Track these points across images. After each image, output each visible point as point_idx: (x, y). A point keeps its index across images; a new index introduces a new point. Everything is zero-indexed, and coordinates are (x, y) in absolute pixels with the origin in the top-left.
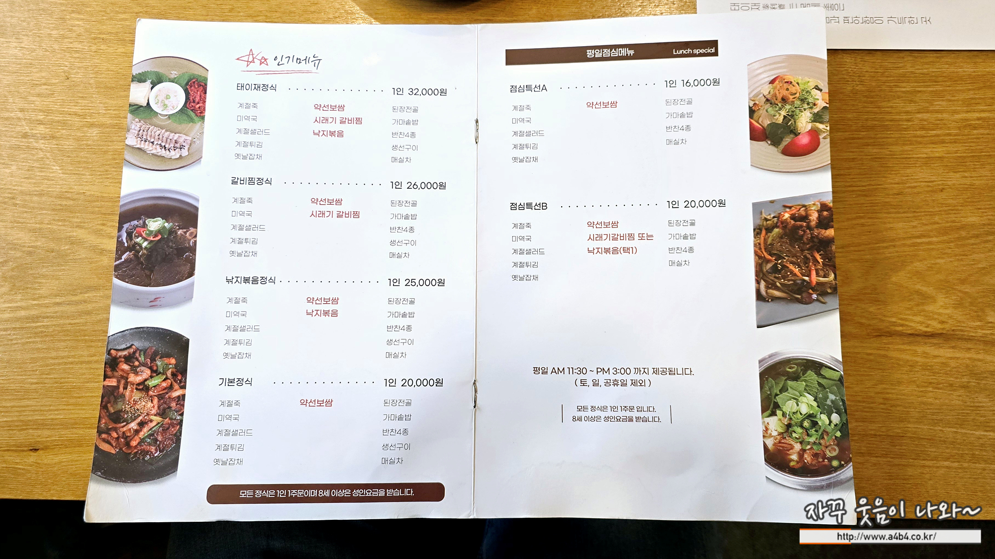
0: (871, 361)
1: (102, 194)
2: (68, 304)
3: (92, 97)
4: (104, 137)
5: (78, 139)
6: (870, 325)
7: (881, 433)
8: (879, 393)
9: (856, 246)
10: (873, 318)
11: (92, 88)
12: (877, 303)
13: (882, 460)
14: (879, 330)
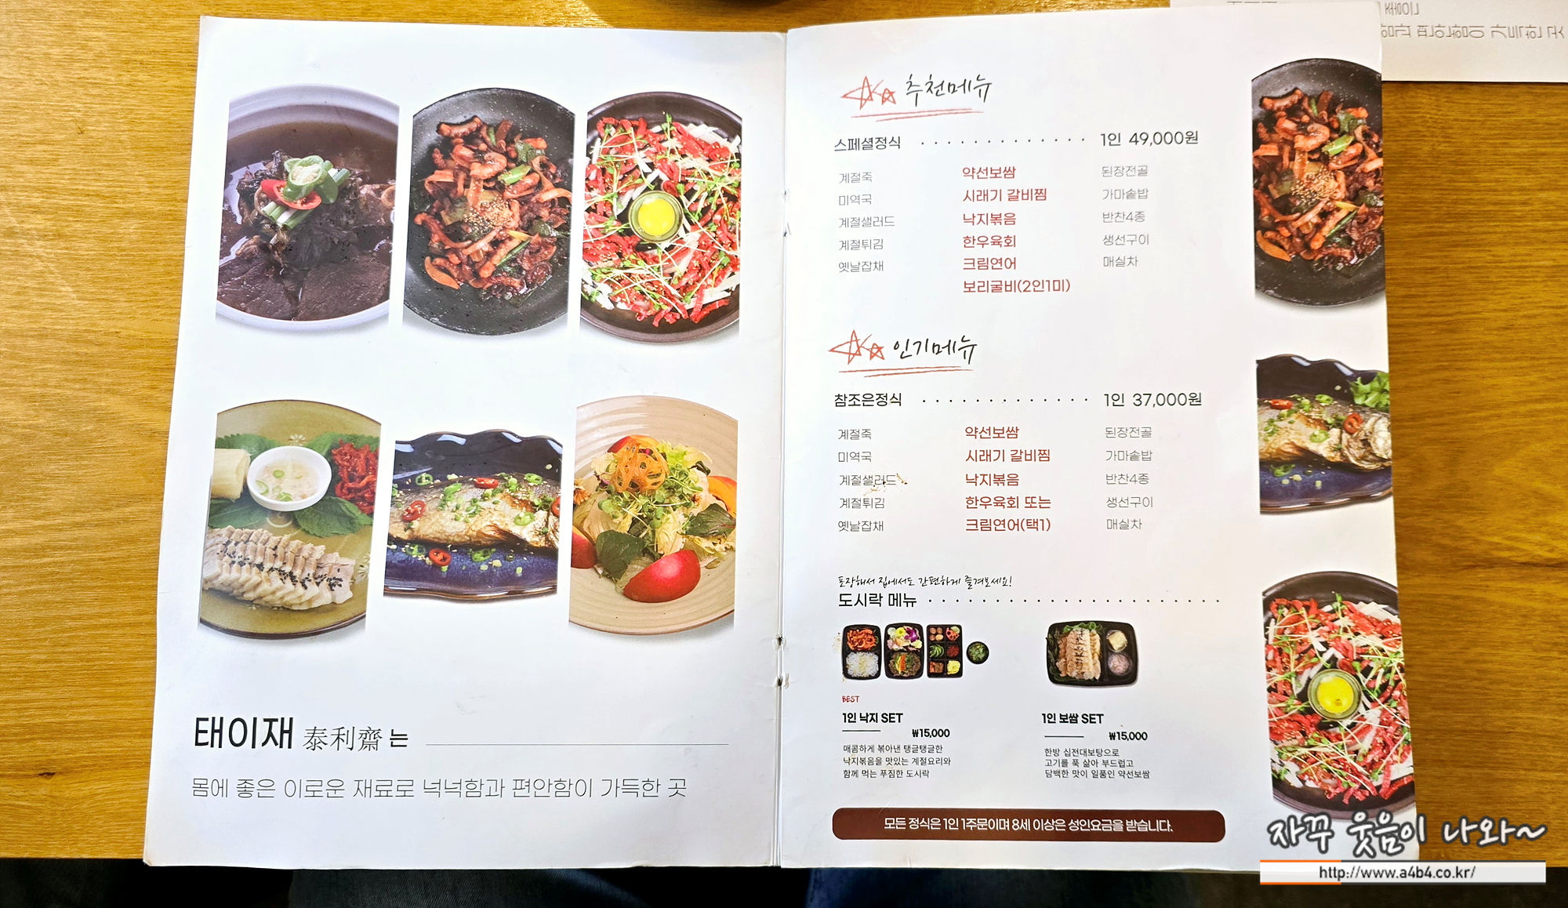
0: (1458, 608)
1: (148, 334)
2: (96, 525)
3: (126, 165)
4: (150, 235)
5: (104, 239)
6: (1457, 549)
7: (1473, 728)
8: (1472, 661)
9: (1435, 417)
10: (1462, 537)
11: (125, 148)
12: (1469, 512)
13: (1476, 772)
14: (1473, 556)
